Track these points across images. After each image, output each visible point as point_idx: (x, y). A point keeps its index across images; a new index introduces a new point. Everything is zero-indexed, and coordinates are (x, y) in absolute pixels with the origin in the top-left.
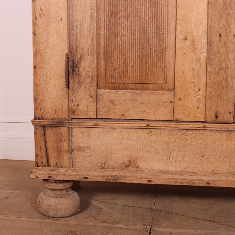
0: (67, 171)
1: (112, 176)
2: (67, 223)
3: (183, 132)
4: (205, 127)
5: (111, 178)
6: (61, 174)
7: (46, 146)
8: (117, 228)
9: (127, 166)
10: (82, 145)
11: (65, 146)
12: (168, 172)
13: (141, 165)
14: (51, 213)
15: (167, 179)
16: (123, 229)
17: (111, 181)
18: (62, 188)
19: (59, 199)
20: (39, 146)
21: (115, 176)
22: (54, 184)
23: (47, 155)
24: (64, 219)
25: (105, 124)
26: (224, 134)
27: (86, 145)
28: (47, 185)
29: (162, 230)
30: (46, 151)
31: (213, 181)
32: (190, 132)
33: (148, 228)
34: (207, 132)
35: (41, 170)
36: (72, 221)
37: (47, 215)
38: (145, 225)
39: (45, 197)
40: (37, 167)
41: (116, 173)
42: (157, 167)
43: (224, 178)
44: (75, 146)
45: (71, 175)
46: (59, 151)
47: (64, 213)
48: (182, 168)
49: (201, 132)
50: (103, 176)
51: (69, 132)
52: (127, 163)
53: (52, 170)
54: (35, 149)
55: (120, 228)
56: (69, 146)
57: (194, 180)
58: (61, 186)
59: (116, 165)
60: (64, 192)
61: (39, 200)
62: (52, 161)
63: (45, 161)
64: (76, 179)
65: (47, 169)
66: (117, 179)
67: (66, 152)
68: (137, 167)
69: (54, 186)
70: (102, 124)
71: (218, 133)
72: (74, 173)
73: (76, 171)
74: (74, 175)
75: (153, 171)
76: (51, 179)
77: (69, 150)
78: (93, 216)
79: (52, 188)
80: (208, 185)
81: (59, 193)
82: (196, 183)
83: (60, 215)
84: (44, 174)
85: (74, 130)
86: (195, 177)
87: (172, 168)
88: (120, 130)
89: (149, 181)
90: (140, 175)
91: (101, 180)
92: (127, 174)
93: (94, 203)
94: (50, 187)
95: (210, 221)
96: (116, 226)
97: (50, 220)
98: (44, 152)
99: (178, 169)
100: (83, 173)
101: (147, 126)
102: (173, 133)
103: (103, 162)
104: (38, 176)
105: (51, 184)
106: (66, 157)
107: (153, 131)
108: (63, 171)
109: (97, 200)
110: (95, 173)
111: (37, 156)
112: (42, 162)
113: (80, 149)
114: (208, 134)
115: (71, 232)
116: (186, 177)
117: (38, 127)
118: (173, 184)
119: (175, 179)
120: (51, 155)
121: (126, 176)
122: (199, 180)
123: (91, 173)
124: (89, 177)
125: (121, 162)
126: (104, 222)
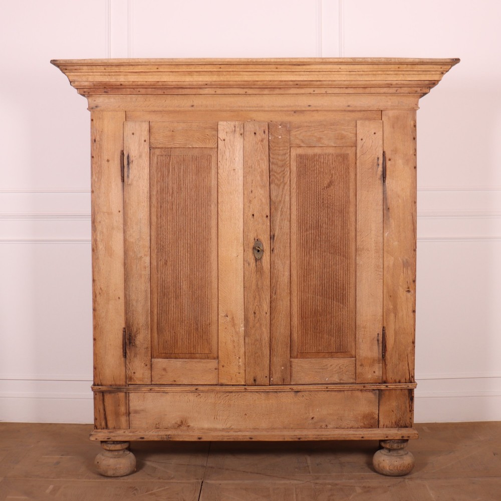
0: (124, 432)
1: (166, 435)
2: (125, 481)
3: (228, 394)
4: (245, 389)
5: (165, 437)
6: (119, 436)
7: (104, 410)
8: (172, 482)
9: (180, 426)
10: (138, 408)
11: (123, 409)
12: (216, 430)
13: (192, 424)
14: (110, 473)
15: (216, 436)
16: (177, 483)
17: (165, 440)
18: (120, 449)
19: (117, 459)
20: (98, 411)
21: (169, 435)
22: (113, 445)
23: (106, 418)
24: (122, 478)
25: (159, 389)
26: (263, 394)
27: (142, 408)
28: (105, 446)
29: (213, 482)
30: (105, 414)
31: (255, 436)
32: (234, 394)
33: (200, 481)
34: (248, 394)
35: (100, 432)
36: (130, 479)
37: (106, 475)
38: (198, 479)
39: (103, 458)
40: (96, 430)
41: (169, 433)
42: (206, 425)
43: (265, 433)
44: (132, 409)
45: (129, 436)
46: (117, 414)
47: (122, 472)
48: (228, 426)
49: (243, 394)
50: (158, 436)
51: (126, 397)
52: (179, 423)
53: (110, 432)
54: (94, 413)
55: (175, 482)
56: (126, 409)
57: (239, 436)
58: (118, 447)
59: (169, 425)
60: (121, 452)
61: (98, 461)
62: (111, 424)
63: (103, 424)
64: (134, 439)
65: (106, 431)
66: (171, 438)
67: (123, 415)
68: (189, 426)
69: (112, 447)
70: (156, 389)
71: (257, 394)
72: (131, 434)
73: (133, 432)
74: (131, 436)
75: (203, 429)
76: (110, 440)
77: (126, 413)
78: (148, 475)
79: (111, 449)
80: (251, 440)
81: (117, 453)
82: (241, 439)
83: (118, 474)
84: (103, 436)
85: (131, 395)
86: (239, 433)
87: (219, 426)
88: (172, 394)
89: (199, 438)
90: (191, 433)
91: (156, 439)
92: (180, 433)
93: (148, 463)
94: (108, 448)
95: (257, 473)
96: (172, 481)
97: (109, 480)
98: (102, 416)
99: (224, 427)
100: (140, 434)
101: (196, 389)
102: (219, 395)
103: (157, 423)
104: (97, 438)
105: (109, 445)
106: (123, 419)
107: (201, 394)
108: (121, 432)
109: (150, 461)
110: (151, 433)
111: (96, 419)
112: (101, 425)
113: (136, 412)
114: (249, 395)
115: (131, 487)
116: (232, 433)
117: (97, 393)
118: (220, 440)
119: (222, 436)
120: (109, 418)
121: (178, 435)
122: (243, 436)
123: (147, 433)
124: (145, 437)
125: (173, 422)
126: (159, 478)
